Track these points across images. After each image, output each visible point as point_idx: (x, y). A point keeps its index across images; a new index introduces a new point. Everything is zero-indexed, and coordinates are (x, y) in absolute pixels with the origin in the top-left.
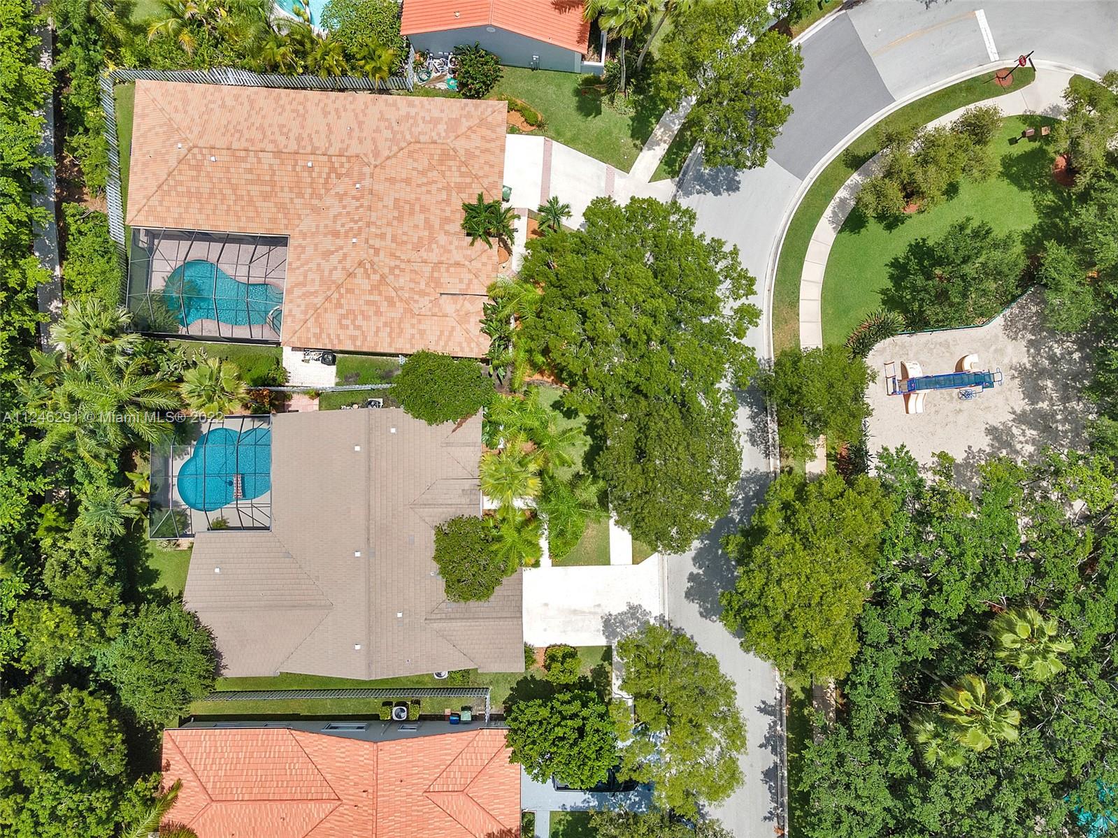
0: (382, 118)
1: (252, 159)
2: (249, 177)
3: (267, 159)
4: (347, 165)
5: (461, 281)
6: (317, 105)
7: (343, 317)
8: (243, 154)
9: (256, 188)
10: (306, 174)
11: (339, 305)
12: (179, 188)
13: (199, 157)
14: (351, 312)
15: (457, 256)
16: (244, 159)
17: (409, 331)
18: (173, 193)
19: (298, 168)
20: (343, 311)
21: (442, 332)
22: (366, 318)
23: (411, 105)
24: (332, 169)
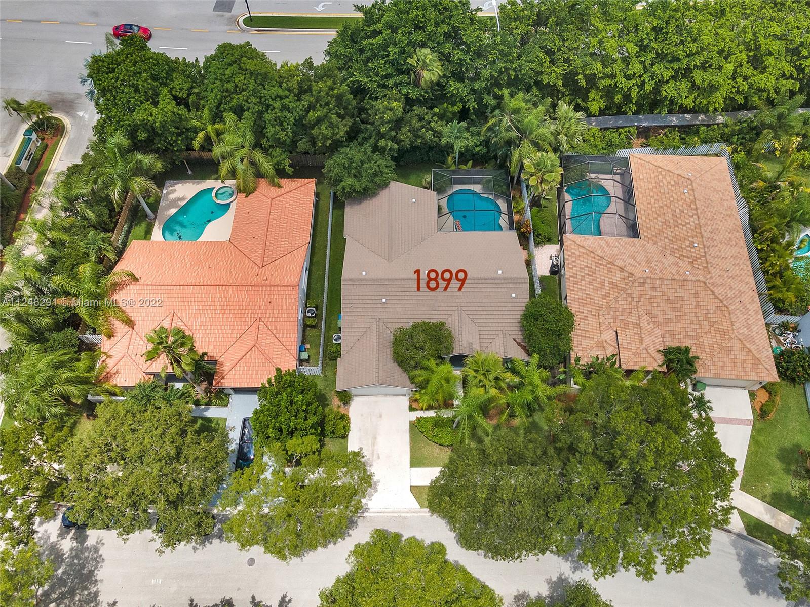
0: (741, 293)
1: (691, 213)
2: (678, 212)
3: (694, 221)
4: (700, 267)
5: (630, 344)
6: (739, 253)
7: (590, 269)
8: (693, 207)
10: (688, 243)
11: (598, 265)
12: (660, 177)
13: (685, 185)
14: (594, 272)
15: (648, 341)
16: (689, 208)
17: (585, 310)
18: (656, 174)
19: (691, 239)
20: (594, 268)
21: (588, 331)
22: (591, 283)
23: (756, 312)
24: (696, 259)
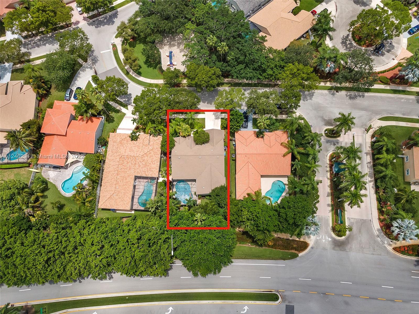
5: (146, 140)
9: (124, 180)
13: (117, 191)
16: (118, 182)
17: (156, 151)
18: (124, 198)
19: (121, 171)
21: (157, 144)
23: (109, 151)
